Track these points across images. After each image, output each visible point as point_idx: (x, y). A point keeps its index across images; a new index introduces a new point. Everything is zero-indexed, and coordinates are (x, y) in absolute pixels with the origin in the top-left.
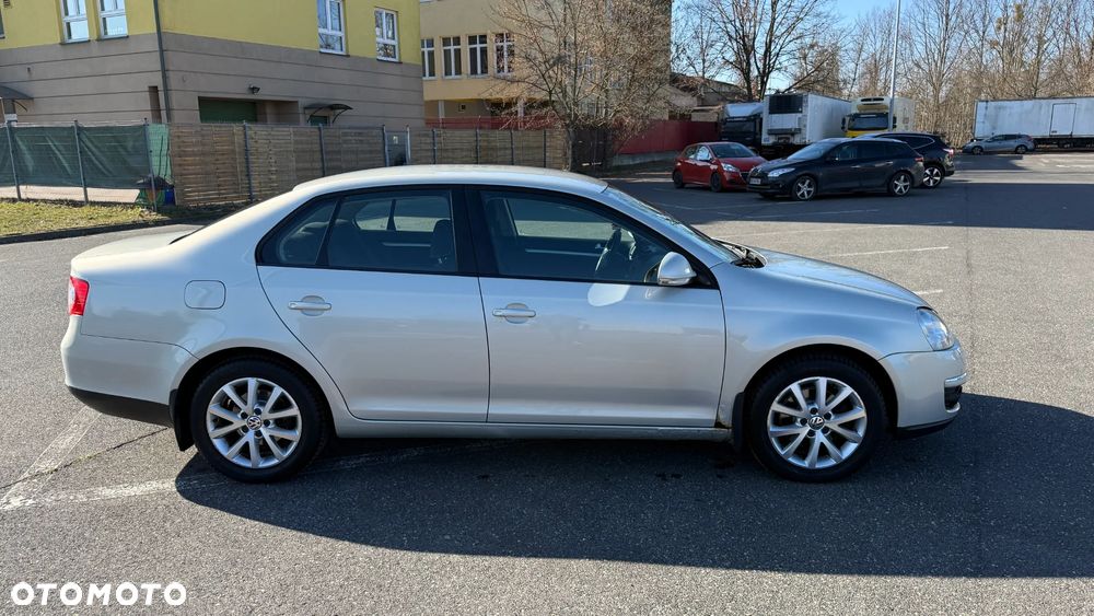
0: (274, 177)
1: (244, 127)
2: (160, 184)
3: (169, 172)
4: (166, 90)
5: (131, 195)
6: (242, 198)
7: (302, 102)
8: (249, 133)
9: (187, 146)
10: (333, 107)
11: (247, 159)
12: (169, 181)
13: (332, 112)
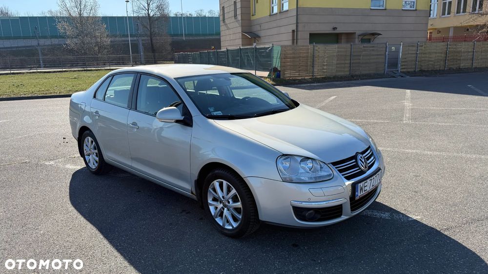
0: (325, 67)
1: (314, 46)
2: (275, 70)
3: (279, 65)
4: (297, 31)
5: (266, 74)
6: (309, 76)
7: (358, 33)
8: (316, 48)
9: (287, 55)
10: (373, 34)
11: (313, 60)
12: (279, 69)
13: (373, 37)
